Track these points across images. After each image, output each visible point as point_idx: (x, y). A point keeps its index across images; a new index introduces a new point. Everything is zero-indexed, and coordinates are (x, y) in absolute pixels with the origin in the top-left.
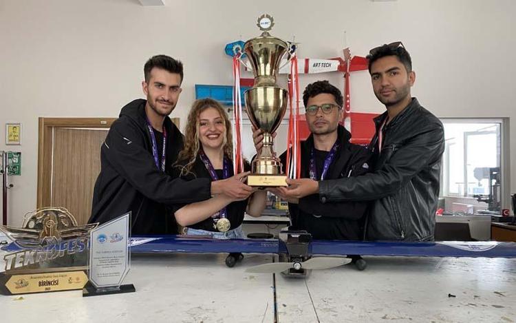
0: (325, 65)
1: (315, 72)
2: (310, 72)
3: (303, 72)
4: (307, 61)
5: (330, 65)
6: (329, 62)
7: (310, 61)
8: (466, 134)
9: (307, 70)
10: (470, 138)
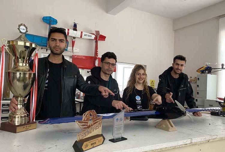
0: (89, 36)
1: (85, 38)
2: (83, 37)
3: (80, 37)
4: (82, 32)
5: (91, 36)
6: (91, 35)
7: (83, 33)
8: (124, 68)
9: (81, 37)
10: (125, 69)
